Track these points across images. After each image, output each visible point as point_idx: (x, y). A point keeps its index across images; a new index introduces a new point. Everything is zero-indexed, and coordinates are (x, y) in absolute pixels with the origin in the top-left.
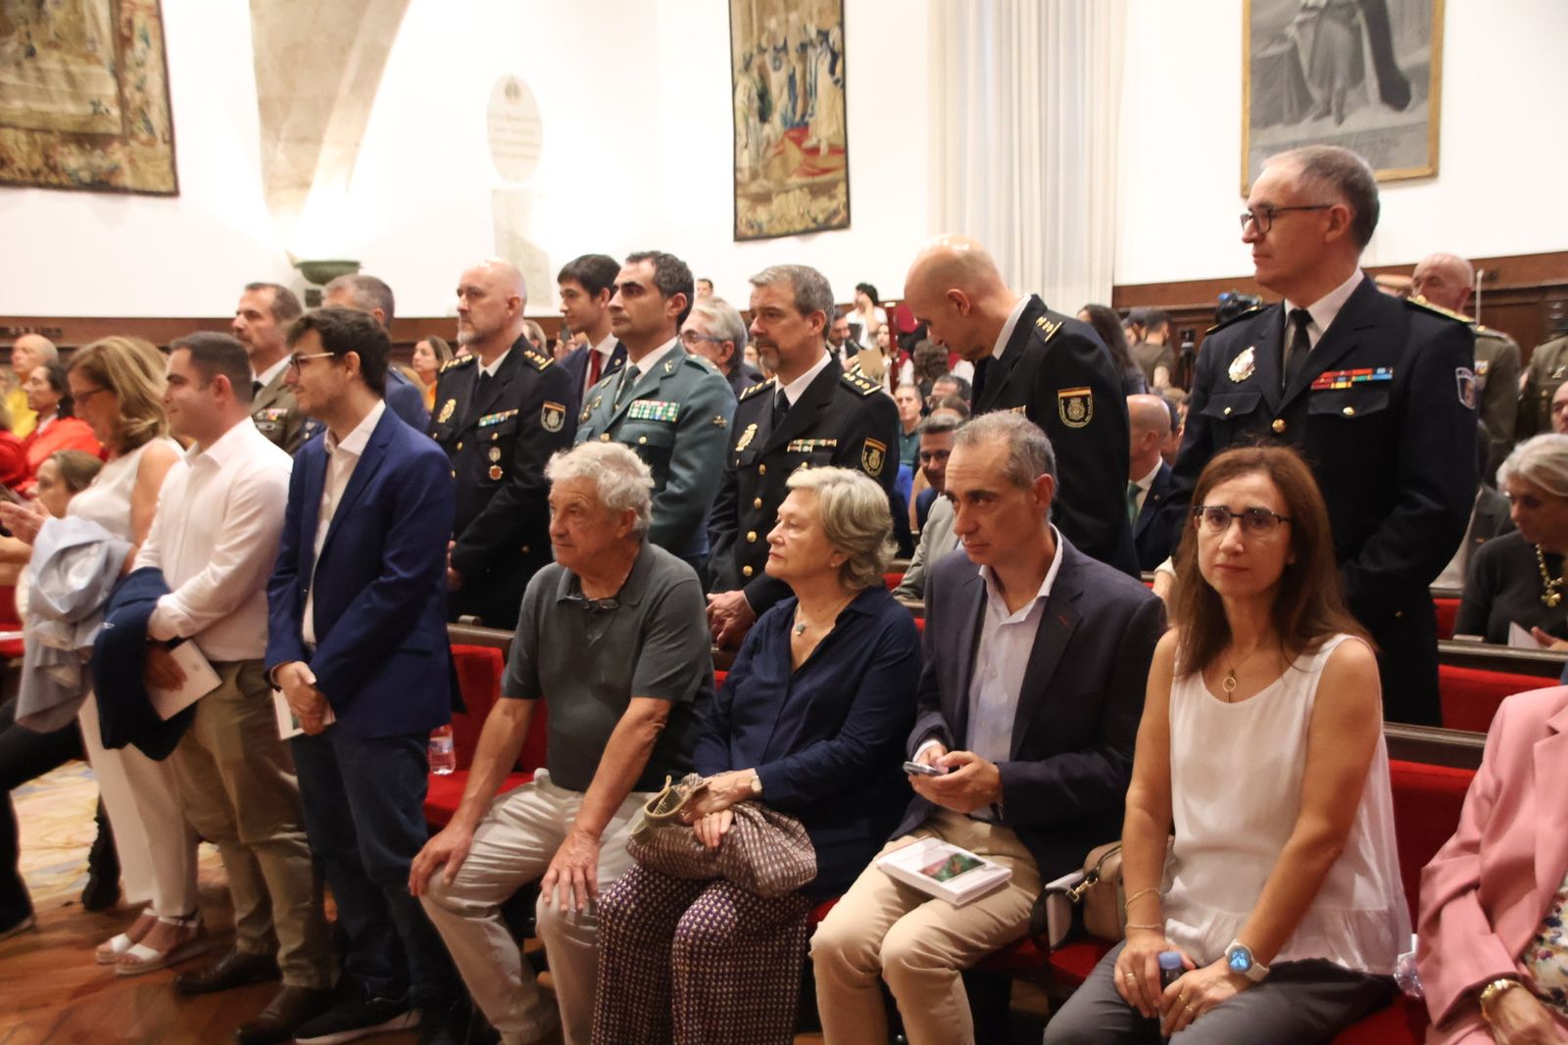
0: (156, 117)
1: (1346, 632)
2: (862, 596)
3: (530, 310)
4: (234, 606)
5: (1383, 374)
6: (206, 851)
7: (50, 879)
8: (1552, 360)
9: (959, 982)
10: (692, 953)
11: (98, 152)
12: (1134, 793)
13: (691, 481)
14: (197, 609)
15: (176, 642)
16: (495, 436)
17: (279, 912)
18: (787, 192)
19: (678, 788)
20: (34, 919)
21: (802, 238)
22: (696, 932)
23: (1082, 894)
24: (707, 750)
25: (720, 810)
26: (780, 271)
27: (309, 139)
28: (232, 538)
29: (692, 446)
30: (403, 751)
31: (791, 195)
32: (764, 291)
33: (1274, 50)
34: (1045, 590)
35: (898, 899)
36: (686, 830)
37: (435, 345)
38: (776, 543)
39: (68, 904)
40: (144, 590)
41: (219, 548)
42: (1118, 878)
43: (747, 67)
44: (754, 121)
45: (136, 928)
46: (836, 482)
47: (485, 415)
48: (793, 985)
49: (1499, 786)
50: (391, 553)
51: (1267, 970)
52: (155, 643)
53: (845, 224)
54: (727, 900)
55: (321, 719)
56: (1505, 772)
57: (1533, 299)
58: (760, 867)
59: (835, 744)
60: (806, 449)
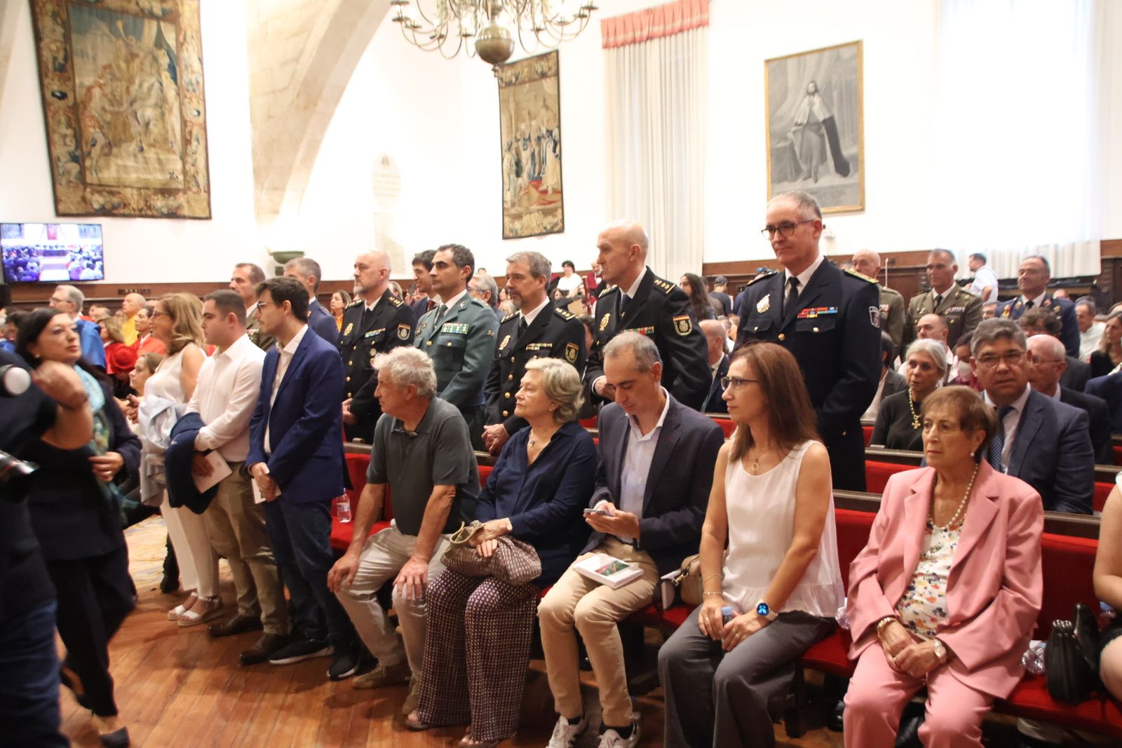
0: (201, 179)
1: (814, 439)
2: (565, 426)
3: (392, 276)
4: (239, 432)
5: (832, 310)
6: (223, 563)
7: (145, 576)
8: (919, 305)
9: (615, 628)
10: (475, 615)
11: (172, 198)
12: (707, 527)
13: (476, 366)
14: (220, 434)
15: (208, 451)
16: (373, 342)
17: (261, 593)
18: (531, 213)
19: (468, 528)
20: (137, 597)
21: (539, 237)
22: (478, 604)
23: (680, 582)
24: (484, 508)
25: (491, 539)
26: (522, 254)
27: (279, 188)
28: (239, 397)
29: (476, 347)
30: (316, 510)
31: (532, 215)
32: (514, 265)
33: (781, 144)
34: (660, 423)
35: (584, 586)
36: (472, 550)
37: (343, 295)
38: (520, 398)
39: (154, 589)
40: (192, 425)
41: (231, 402)
42: (699, 573)
43: (509, 149)
44: (513, 176)
45: (189, 601)
46: (552, 366)
47: (368, 331)
48: (529, 632)
49: (888, 520)
50: (308, 404)
51: (776, 615)
52: (197, 452)
53: (561, 231)
54: (494, 587)
55: (274, 493)
56: (891, 513)
57: (913, 274)
58: (511, 570)
59: (551, 504)
60: (536, 348)
